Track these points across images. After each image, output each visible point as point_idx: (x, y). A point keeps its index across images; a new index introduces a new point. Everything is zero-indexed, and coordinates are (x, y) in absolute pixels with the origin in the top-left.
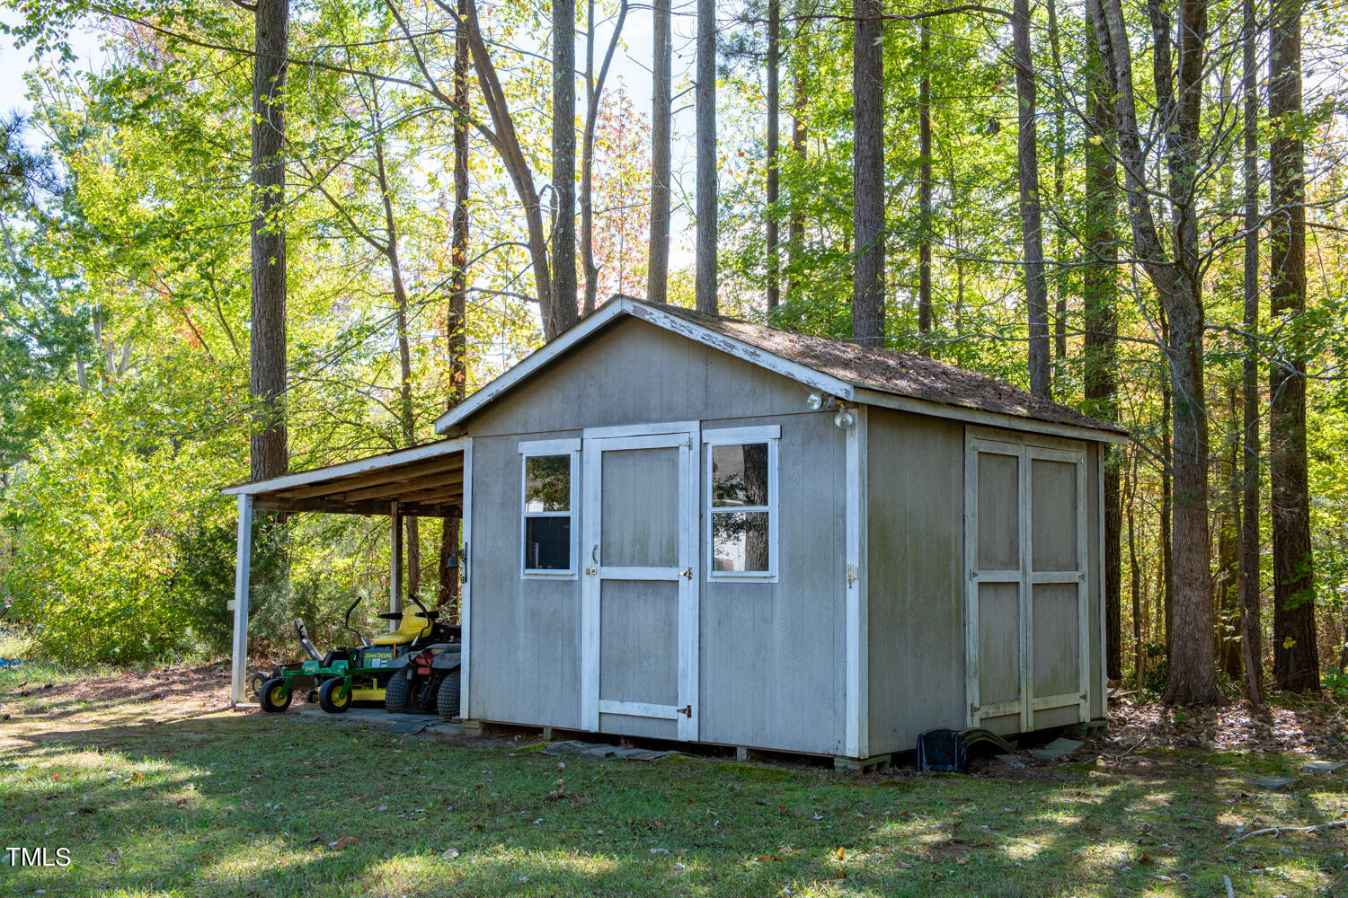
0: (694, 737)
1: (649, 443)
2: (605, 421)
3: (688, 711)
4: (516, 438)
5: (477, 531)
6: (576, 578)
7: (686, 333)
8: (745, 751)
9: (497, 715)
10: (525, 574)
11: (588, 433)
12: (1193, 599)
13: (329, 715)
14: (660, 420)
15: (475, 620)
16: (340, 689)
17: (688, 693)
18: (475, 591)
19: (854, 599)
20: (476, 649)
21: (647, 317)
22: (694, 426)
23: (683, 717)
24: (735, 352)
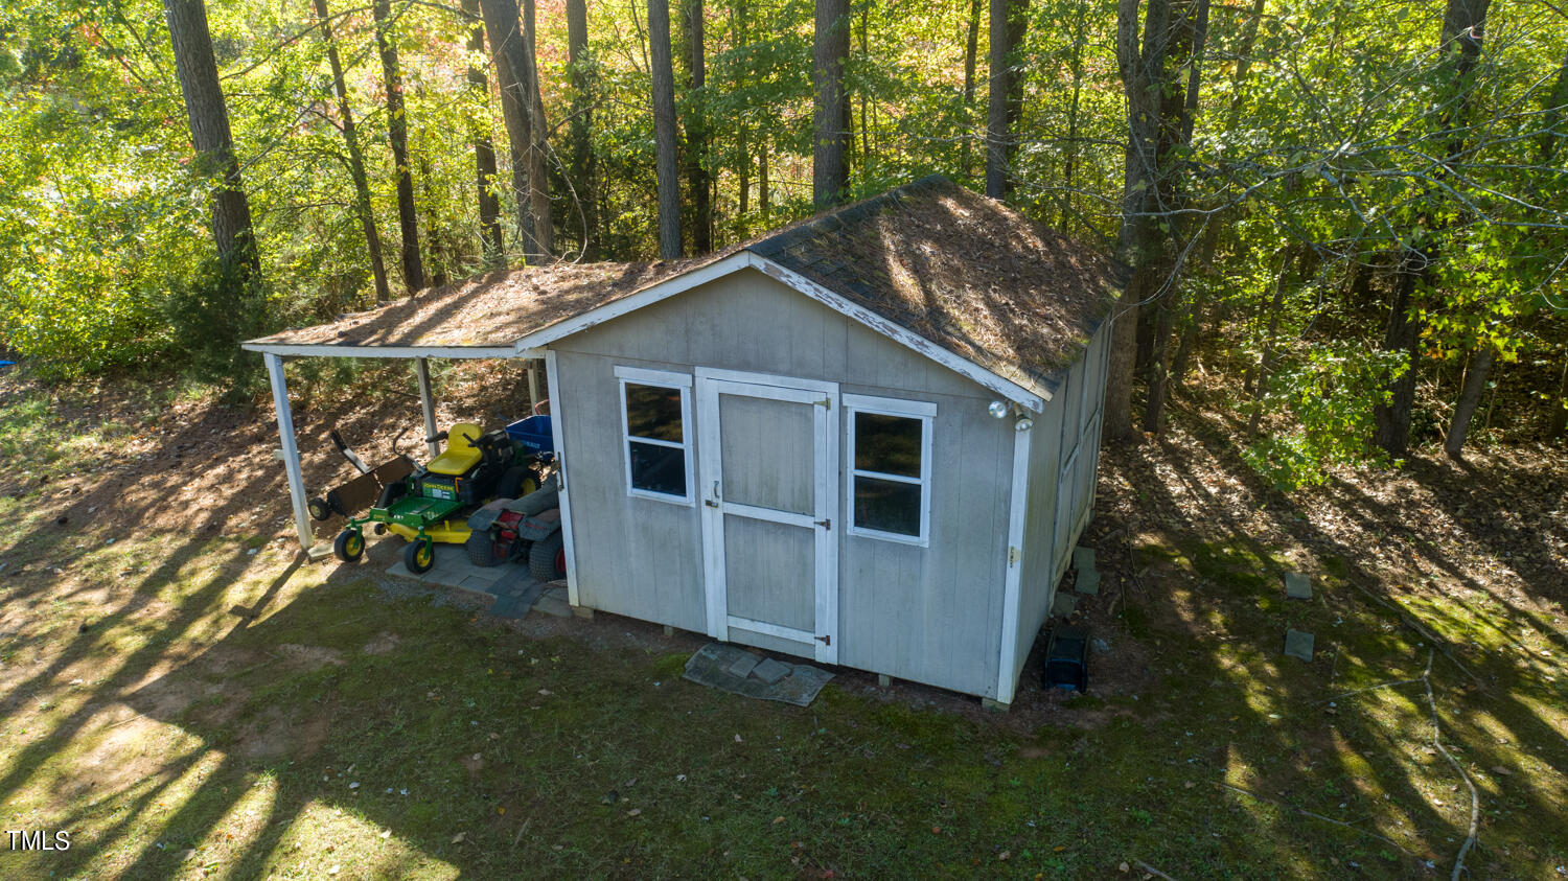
0: (834, 661)
1: (777, 394)
2: (719, 362)
3: (827, 640)
4: (610, 360)
5: (570, 441)
6: (693, 505)
7: (834, 306)
8: (887, 679)
9: (609, 605)
10: (632, 492)
11: (700, 371)
12: (1123, 360)
13: (418, 577)
14: (789, 374)
15: (576, 523)
16: (423, 550)
17: (827, 624)
18: (573, 497)
19: (1014, 576)
20: (580, 549)
21: (784, 279)
22: (832, 389)
23: (821, 645)
24: (896, 337)
